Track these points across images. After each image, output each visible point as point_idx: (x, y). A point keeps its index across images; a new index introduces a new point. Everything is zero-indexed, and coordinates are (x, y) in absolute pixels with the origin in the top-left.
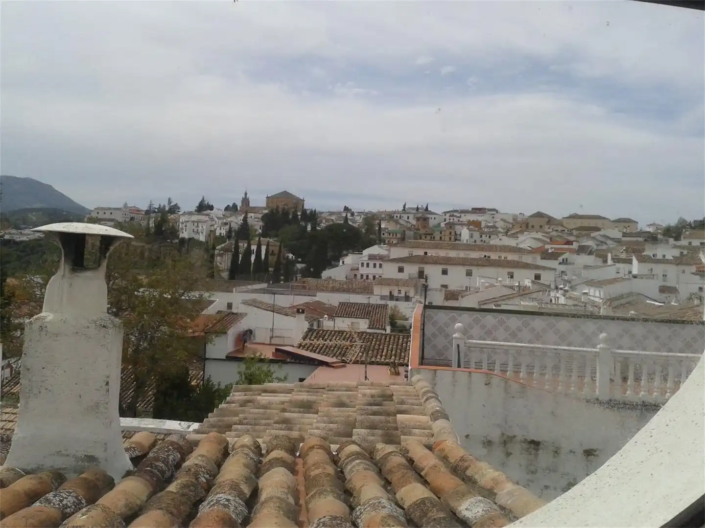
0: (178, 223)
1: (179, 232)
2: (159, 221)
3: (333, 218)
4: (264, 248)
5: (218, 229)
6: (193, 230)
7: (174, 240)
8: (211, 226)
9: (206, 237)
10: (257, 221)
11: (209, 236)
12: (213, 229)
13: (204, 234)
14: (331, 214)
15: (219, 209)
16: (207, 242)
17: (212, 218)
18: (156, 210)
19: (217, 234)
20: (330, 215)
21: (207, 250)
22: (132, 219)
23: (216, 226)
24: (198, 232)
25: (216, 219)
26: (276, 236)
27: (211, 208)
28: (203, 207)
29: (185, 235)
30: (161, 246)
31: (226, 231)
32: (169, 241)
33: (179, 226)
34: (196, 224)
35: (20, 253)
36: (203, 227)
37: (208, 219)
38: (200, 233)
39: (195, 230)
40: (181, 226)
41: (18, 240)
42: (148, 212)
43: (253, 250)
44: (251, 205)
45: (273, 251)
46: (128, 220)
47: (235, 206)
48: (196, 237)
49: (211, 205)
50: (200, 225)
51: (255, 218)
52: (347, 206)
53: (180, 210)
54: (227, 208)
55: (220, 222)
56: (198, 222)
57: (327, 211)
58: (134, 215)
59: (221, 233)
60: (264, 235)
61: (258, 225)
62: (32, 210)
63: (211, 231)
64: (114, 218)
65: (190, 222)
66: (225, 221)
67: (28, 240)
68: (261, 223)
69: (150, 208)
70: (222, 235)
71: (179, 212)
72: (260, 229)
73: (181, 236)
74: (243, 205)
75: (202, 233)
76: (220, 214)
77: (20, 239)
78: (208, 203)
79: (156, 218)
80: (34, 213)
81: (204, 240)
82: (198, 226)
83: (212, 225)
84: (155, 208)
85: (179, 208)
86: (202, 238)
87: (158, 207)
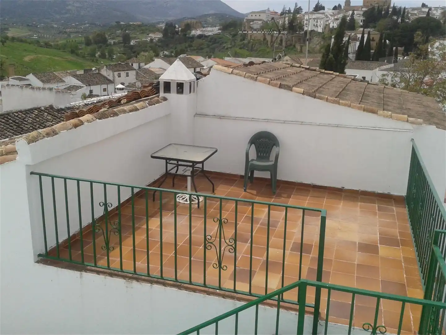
0: (303, 20)
1: (304, 26)
2: (292, 19)
3: (416, 12)
4: (366, 36)
5: (332, 23)
6: (314, 24)
7: (301, 32)
8: (326, 21)
9: (322, 29)
10: (359, 17)
11: (325, 28)
12: (327, 23)
13: (322, 26)
14: (414, 9)
15: (329, 9)
16: (323, 33)
17: (327, 16)
18: (287, 12)
19: (331, 27)
20: (412, 10)
21: (324, 38)
22: (273, 18)
23: (330, 21)
24: (317, 26)
25: (330, 16)
26: (375, 27)
27: (323, 8)
28: (319, 8)
29: (308, 28)
30: (292, 37)
31: (337, 25)
32: (298, 33)
33: (304, 22)
34: (316, 20)
35: (208, 43)
36: (320, 22)
37: (324, 16)
38: (319, 27)
39: (315, 25)
40: (305, 22)
41: (207, 35)
42: (282, 14)
43: (359, 37)
44: (351, 5)
45: (373, 38)
46: (270, 19)
47: (340, 6)
48: (316, 29)
49: (323, 6)
50: (319, 21)
51: (357, 14)
52: (424, 3)
53: (302, 11)
54: (335, 8)
55: (333, 19)
56: (317, 19)
57: (410, 7)
58: (273, 16)
59: (333, 26)
60: (365, 26)
61: (359, 19)
62: (209, 15)
63: (326, 24)
64: (261, 18)
65: (312, 19)
66: (336, 17)
67: (212, 34)
68: (362, 18)
69: (284, 11)
70: (334, 27)
71: (302, 12)
72: (361, 22)
73: (306, 29)
74: (346, 5)
75: (320, 26)
76: (331, 12)
77: (208, 34)
78: (321, 4)
79: (289, 17)
80: (211, 17)
81: (321, 32)
82: (317, 22)
83: (328, 21)
84: (287, 10)
85: (301, 9)
86: (320, 30)
87: (288, 10)
